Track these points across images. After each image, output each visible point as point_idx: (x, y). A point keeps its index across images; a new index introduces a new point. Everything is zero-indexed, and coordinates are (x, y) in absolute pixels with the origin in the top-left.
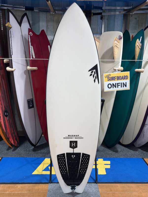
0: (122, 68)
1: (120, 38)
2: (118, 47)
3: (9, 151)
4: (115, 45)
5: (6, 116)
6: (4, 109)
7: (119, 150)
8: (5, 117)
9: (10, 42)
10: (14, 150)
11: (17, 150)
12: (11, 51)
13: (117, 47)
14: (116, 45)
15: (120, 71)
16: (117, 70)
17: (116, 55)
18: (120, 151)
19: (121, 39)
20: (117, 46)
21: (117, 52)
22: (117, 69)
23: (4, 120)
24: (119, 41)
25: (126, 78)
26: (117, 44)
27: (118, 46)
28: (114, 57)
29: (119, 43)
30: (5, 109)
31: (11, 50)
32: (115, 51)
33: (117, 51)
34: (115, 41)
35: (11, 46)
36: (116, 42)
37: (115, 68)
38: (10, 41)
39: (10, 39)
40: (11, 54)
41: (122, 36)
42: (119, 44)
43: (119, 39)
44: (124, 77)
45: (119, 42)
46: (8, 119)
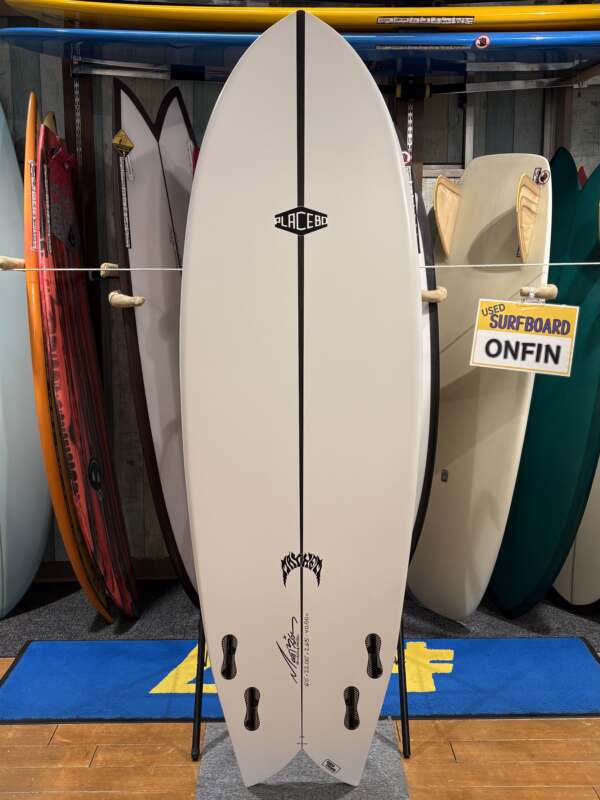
0: (553, 289)
1: (541, 179)
2: (533, 212)
3: (102, 633)
4: (524, 202)
5: (96, 486)
6: (89, 458)
7: (554, 624)
8: (93, 491)
9: (124, 199)
10: (120, 630)
11: (131, 630)
12: (127, 234)
13: (529, 213)
14: (528, 204)
15: (542, 297)
16: (532, 295)
17: (527, 243)
18: (558, 628)
19: (543, 179)
20: (529, 209)
21: (530, 230)
22: (532, 290)
23: (89, 502)
24: (535, 187)
25: (560, 329)
26: (531, 201)
27: (534, 208)
28: (519, 249)
29: (539, 196)
30: (91, 460)
31: (126, 229)
32: (524, 225)
33: (531, 226)
34: (523, 190)
35: (125, 215)
36: (525, 192)
37: (526, 289)
38: (124, 195)
39: (124, 188)
40: (128, 246)
41: (549, 169)
42: (536, 201)
43: (538, 182)
44: (554, 324)
45: (535, 194)
46: (101, 499)
